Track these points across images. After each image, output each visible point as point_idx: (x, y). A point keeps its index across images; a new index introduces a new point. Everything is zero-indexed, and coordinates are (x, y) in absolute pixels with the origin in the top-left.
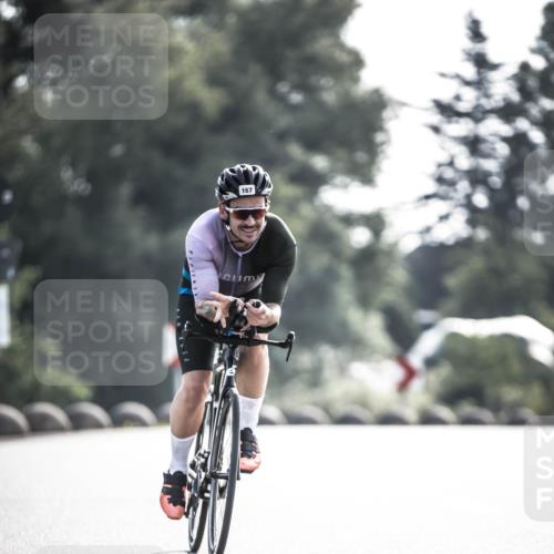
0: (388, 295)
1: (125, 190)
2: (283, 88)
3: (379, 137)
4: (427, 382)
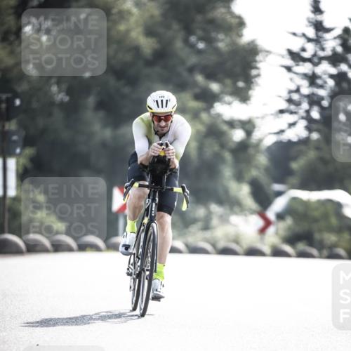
0: (254, 173)
1: (91, 101)
3: (254, 72)
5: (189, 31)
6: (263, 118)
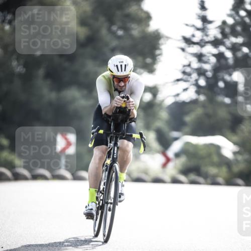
0: (159, 124)
1: (41, 72)
2: (114, 28)
3: (158, 52)
4: (176, 164)
5: (111, 22)
6: (164, 85)
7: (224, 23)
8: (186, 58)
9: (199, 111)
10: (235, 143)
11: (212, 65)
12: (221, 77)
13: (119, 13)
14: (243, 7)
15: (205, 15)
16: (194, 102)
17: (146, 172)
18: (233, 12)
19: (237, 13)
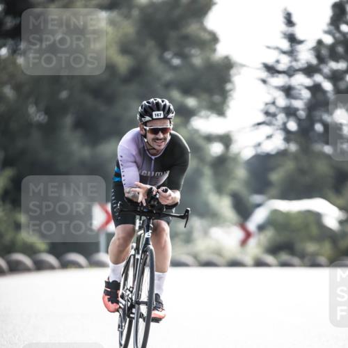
0: (234, 186)
1: (69, 120)
2: (168, 55)
3: (228, 86)
4: (259, 240)
7: (320, 42)
8: (269, 93)
9: (290, 166)
10: (341, 208)
11: (305, 101)
12: (318, 118)
13: (173, 35)
14: (344, 19)
15: (292, 32)
16: (283, 154)
17: (219, 253)
18: (332, 28)
19: (338, 28)
